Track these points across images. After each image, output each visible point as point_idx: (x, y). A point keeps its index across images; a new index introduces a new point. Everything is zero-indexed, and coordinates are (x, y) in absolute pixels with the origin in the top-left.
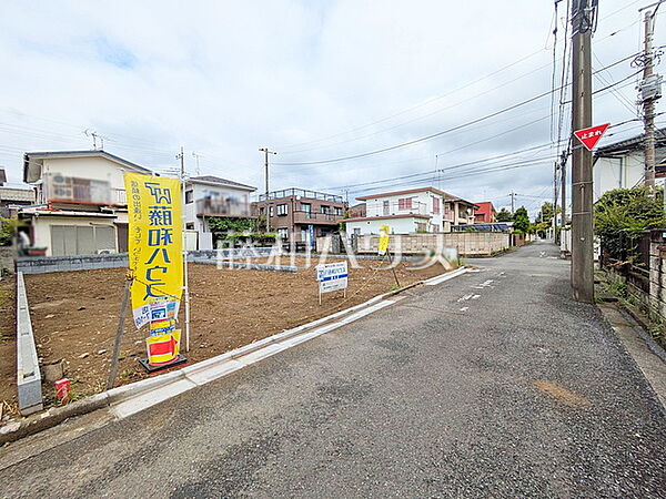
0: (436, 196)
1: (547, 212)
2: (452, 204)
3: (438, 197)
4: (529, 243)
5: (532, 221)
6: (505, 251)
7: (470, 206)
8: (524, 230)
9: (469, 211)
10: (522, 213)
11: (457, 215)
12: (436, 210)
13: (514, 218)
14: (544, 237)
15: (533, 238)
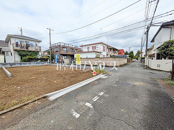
0: (104, 46)
1: (139, 53)
2: (111, 49)
3: (105, 46)
4: (133, 61)
5: (135, 55)
6: (125, 64)
7: (117, 50)
8: (132, 58)
9: (116, 51)
10: (132, 52)
11: (112, 53)
12: (104, 50)
13: (130, 54)
14: (137, 60)
15: (135, 60)
